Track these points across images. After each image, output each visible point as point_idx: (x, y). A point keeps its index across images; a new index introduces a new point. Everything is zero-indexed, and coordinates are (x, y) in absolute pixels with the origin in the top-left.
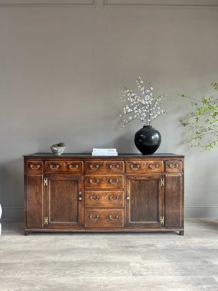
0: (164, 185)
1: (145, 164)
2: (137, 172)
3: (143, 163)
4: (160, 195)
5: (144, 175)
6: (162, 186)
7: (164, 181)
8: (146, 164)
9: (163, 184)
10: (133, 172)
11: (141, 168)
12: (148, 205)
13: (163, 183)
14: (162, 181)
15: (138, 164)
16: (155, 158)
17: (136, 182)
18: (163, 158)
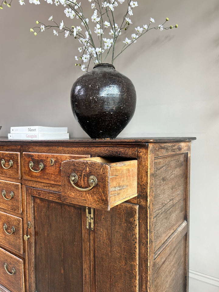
0: (92, 226)
1: (53, 161)
2: (39, 180)
3: (49, 159)
4: (85, 251)
5: (54, 189)
6: (88, 227)
7: (92, 216)
8: (55, 162)
9: (90, 223)
10: (33, 179)
11: (47, 171)
12: (64, 269)
13: (92, 221)
14: (87, 215)
15: (42, 161)
16: (73, 147)
17: (43, 204)
18: (91, 147)
